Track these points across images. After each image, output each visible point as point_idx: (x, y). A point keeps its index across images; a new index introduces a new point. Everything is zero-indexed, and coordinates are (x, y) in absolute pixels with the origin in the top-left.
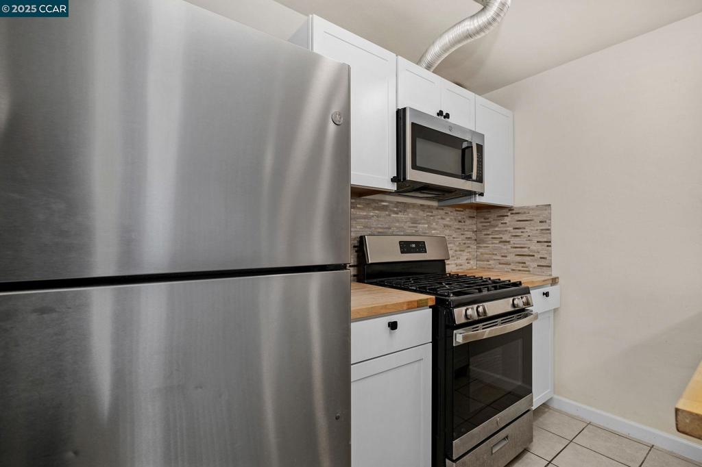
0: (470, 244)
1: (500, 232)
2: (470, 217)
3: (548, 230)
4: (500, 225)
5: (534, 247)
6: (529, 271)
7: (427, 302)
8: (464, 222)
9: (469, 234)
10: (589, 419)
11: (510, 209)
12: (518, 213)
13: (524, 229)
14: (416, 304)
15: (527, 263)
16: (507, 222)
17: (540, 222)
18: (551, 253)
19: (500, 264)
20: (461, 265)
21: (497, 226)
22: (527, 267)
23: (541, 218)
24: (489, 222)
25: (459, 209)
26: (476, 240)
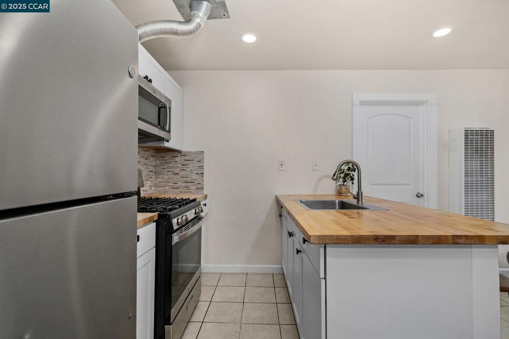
0: (152, 175)
1: (172, 167)
2: (152, 156)
3: (202, 166)
4: (173, 162)
5: (195, 177)
6: (191, 192)
7: (154, 218)
8: (149, 159)
9: (152, 168)
10: (220, 271)
11: (179, 152)
12: (185, 155)
13: (188, 165)
14: (148, 220)
15: (190, 187)
16: (177, 160)
17: (198, 161)
18: (203, 181)
19: (172, 188)
20: (146, 191)
21: (171, 163)
22: (189, 190)
23: (198, 159)
24: (165, 160)
25: (146, 150)
26: (155, 172)
